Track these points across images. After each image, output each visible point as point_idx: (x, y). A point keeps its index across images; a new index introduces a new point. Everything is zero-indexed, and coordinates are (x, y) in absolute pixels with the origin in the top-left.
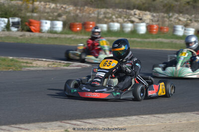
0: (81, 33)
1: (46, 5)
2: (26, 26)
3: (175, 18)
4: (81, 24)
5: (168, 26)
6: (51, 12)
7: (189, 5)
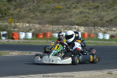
0: (43, 39)
1: (24, 25)
2: (10, 36)
3: (98, 29)
4: (43, 34)
5: (94, 34)
6: (26, 28)
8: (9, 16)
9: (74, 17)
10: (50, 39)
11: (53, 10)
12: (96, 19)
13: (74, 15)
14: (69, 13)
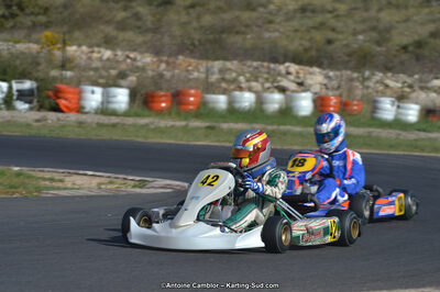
0: (170, 114)
1: (93, 52)
2: (48, 98)
3: (377, 82)
4: (169, 93)
5: (361, 100)
6: (104, 68)
7: (406, 52)
8: (32, 13)
9: (277, 27)
10: (198, 115)
12: (361, 37)
13: (278, 20)
14: (261, 9)
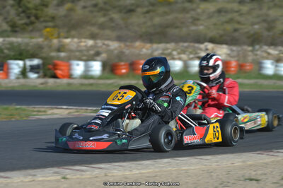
0: (128, 77)
1: (81, 42)
2: (49, 70)
3: (263, 51)
4: (127, 63)
5: (252, 62)
6: (86, 50)
8: (44, 21)
11: (153, 5)
12: (256, 27)
13: (203, 18)
